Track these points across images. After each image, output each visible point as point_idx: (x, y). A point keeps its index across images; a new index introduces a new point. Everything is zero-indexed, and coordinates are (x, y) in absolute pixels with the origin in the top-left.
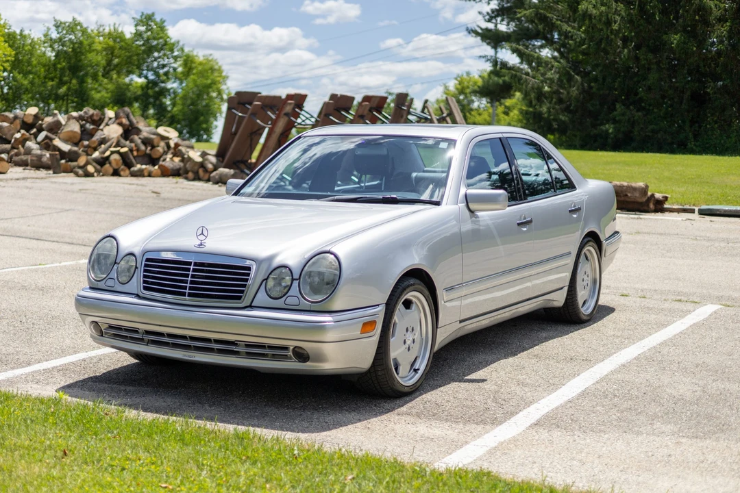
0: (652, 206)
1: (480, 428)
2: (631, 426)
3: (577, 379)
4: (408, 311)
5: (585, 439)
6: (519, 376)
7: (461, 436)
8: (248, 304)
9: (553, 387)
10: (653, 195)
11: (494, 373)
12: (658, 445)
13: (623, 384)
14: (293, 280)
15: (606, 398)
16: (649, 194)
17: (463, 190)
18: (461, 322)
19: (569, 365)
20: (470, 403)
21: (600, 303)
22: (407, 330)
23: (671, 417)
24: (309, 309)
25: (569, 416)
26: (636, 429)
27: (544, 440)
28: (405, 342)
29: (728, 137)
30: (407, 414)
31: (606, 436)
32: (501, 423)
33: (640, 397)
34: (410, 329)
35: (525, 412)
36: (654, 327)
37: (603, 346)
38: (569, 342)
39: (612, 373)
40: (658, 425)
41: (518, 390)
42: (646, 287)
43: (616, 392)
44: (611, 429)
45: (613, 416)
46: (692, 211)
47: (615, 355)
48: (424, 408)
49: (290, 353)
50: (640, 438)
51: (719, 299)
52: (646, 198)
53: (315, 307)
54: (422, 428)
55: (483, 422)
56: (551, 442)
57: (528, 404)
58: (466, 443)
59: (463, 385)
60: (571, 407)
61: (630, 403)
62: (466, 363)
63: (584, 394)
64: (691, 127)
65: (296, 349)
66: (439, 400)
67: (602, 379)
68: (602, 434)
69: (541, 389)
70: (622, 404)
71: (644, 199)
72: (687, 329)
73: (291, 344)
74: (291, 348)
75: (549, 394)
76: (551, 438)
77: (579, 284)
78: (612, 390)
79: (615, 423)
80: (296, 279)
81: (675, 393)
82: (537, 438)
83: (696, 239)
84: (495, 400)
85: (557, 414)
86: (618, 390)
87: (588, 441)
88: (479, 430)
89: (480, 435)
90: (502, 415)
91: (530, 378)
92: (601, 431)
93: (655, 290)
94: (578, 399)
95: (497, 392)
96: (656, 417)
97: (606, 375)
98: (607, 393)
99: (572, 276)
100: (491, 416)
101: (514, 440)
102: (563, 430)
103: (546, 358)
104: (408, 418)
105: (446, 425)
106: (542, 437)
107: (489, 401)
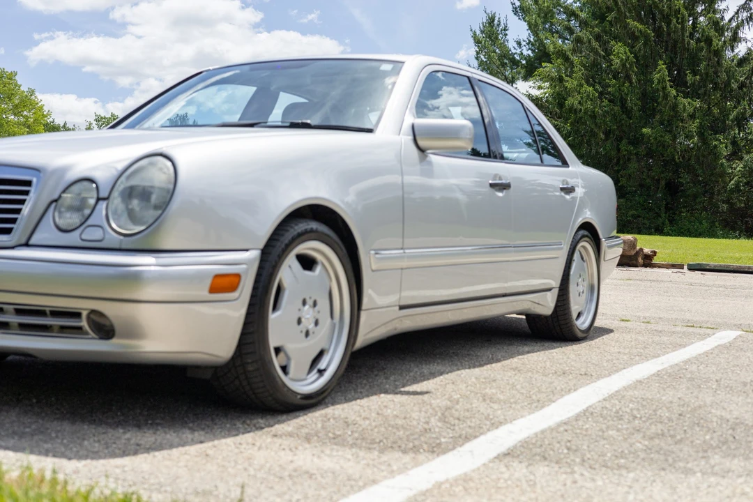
0: (640, 260)
1: (407, 458)
2: (670, 460)
3: (574, 395)
4: (308, 273)
5: (593, 480)
6: (487, 391)
7: (369, 471)
8: (23, 241)
9: (537, 404)
10: (641, 250)
11: (450, 387)
12: (728, 492)
13: (644, 403)
14: (99, 199)
15: (621, 419)
16: (638, 248)
17: (410, 119)
18: (402, 308)
19: (560, 379)
20: (400, 422)
21: (597, 324)
22: (304, 303)
23: (733, 447)
24: (117, 246)
25: (563, 443)
26: (681, 464)
27: (519, 480)
28: (299, 321)
29: (701, 223)
30: (290, 435)
31: (632, 475)
32: (445, 451)
33: (674, 419)
34: (310, 302)
35: (490, 435)
36: (670, 346)
37: (608, 361)
38: (561, 357)
39: (626, 389)
40: (716, 459)
41: (483, 407)
42: (648, 315)
43: (635, 412)
44: (638, 464)
45: (639, 445)
46: (681, 267)
47: (625, 371)
48: (323, 427)
49: (84, 323)
50: (693, 480)
51: (738, 327)
52: (635, 252)
53: (128, 243)
54: (306, 457)
55: (416, 449)
56: (533, 485)
57: (496, 425)
58: (374, 482)
59: (398, 398)
60: (566, 431)
61: (660, 426)
62: (412, 374)
63: (587, 413)
64: (666, 213)
65: (92, 316)
66: (352, 417)
67: (611, 397)
68: (624, 472)
69: (519, 407)
70: (648, 429)
71: (633, 253)
72: (713, 349)
73: (84, 306)
74: (84, 314)
75: (530, 414)
76: (532, 477)
77: (573, 290)
78: (628, 410)
79: (642, 455)
80: (104, 199)
81: (726, 415)
82: (506, 476)
83: (691, 285)
84: (443, 419)
85: (543, 440)
86: (638, 410)
87: (600, 483)
88: (404, 461)
89: (403, 470)
90: (451, 440)
91: (503, 392)
92: (620, 467)
93: (660, 318)
94: (577, 420)
95: (448, 408)
96: (709, 448)
97: (617, 392)
98: (621, 413)
99: (563, 276)
100: (431, 441)
101: (466, 479)
102: (553, 465)
103: (528, 371)
104: (286, 442)
105: (348, 453)
106: (517, 475)
107: (433, 421)
